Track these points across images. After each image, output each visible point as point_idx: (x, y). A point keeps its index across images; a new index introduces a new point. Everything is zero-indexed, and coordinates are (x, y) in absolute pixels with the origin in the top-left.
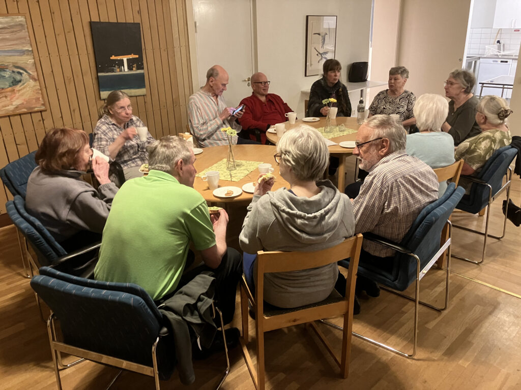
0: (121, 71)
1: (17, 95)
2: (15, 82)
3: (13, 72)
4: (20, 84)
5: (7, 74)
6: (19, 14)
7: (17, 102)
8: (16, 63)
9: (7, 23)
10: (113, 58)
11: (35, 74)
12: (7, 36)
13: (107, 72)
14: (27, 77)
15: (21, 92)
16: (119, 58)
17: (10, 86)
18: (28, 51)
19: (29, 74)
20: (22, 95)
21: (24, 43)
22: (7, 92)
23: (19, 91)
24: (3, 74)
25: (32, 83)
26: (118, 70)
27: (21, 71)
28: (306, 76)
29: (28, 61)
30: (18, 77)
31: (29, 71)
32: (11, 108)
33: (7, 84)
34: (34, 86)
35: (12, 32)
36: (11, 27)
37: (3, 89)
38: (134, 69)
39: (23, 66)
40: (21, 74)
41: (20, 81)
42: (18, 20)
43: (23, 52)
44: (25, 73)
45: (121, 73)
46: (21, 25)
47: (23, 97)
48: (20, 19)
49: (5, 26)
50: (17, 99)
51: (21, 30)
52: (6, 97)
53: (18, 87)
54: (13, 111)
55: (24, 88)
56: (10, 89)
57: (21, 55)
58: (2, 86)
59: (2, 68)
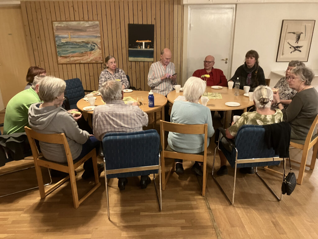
0: (141, 48)
1: (92, 55)
5: (89, 46)
6: (98, 20)
7: (91, 58)
8: (93, 41)
9: (92, 24)
10: (137, 41)
11: (100, 47)
12: (91, 30)
13: (134, 48)
14: (97, 47)
15: (94, 54)
16: (140, 42)
17: (90, 51)
18: (99, 36)
19: (98, 47)
21: (97, 33)
22: (88, 53)
23: (93, 53)
24: (88, 45)
25: (98, 50)
26: (139, 47)
28: (276, 61)
31: (98, 45)
32: (89, 60)
33: (89, 50)
34: (99, 52)
35: (93, 28)
36: (93, 26)
37: (87, 52)
38: (148, 48)
39: (96, 42)
41: (94, 49)
43: (97, 37)
44: (96, 46)
45: (141, 49)
48: (97, 22)
49: (91, 25)
50: (92, 56)
51: (97, 27)
52: (88, 55)
53: (93, 52)
54: (90, 61)
55: (95, 52)
56: (90, 52)
57: (96, 38)
58: (87, 51)
59: (87, 43)
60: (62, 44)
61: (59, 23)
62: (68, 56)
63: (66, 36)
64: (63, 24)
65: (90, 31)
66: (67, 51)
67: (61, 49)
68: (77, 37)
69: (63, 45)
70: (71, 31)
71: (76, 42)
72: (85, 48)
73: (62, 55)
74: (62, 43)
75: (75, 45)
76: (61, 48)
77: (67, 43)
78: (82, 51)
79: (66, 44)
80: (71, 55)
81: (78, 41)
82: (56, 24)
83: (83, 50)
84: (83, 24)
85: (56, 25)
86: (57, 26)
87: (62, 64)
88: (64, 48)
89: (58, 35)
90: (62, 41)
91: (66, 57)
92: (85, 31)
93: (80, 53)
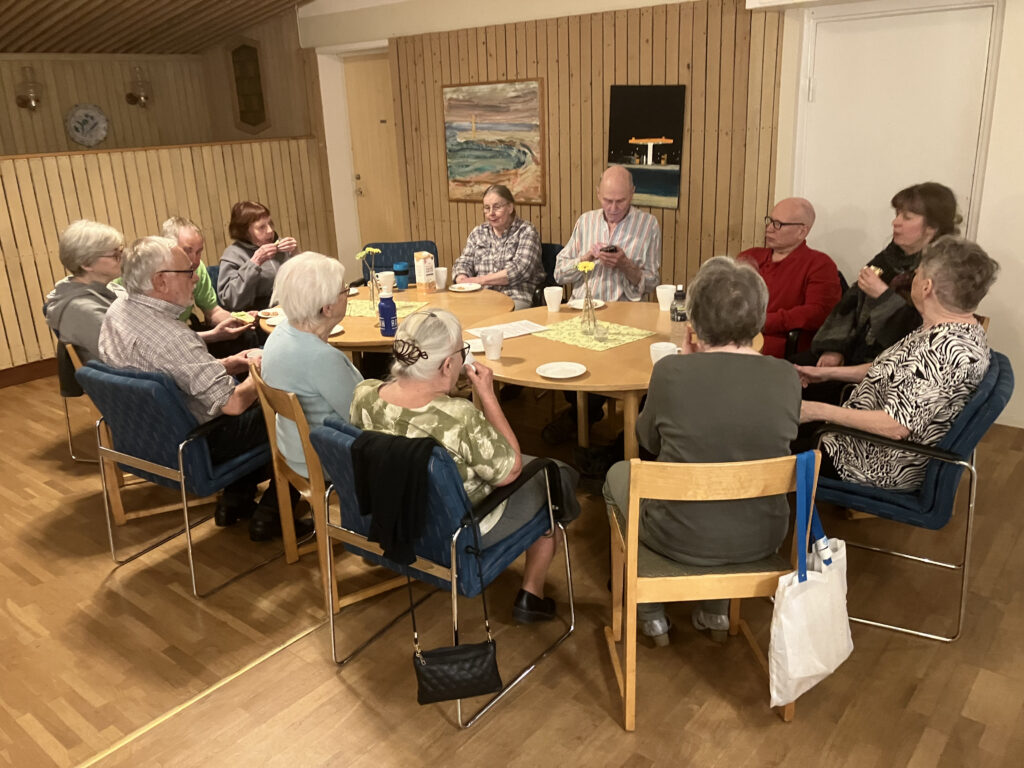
0: (641, 163)
1: (519, 180)
2: (520, 164)
3: (519, 151)
4: (524, 166)
5: (514, 153)
6: (536, 79)
7: (518, 189)
8: (523, 140)
9: (522, 90)
10: (633, 141)
11: (538, 156)
12: (520, 106)
15: (523, 176)
16: (641, 142)
19: (533, 156)
20: (523, 181)
21: (533, 116)
22: (510, 174)
23: (521, 175)
25: (534, 166)
26: (638, 161)
27: (527, 151)
29: (533, 137)
30: (522, 158)
31: (534, 153)
33: (512, 164)
34: (535, 171)
35: (525, 101)
36: (525, 95)
38: (663, 162)
39: (528, 144)
40: (525, 153)
42: (532, 86)
46: (534, 92)
47: (523, 184)
48: (534, 85)
49: (520, 94)
50: (519, 184)
51: (532, 99)
52: (509, 180)
53: (521, 171)
55: (526, 172)
56: (513, 171)
57: (529, 131)
58: (508, 167)
59: (510, 145)
60: (459, 148)
61: (454, 92)
62: (468, 179)
63: (465, 124)
64: (462, 92)
65: (516, 110)
66: (467, 166)
67: (455, 161)
68: (488, 129)
69: (458, 150)
70: (476, 112)
71: (487, 142)
72: (503, 160)
73: (458, 178)
74: (459, 144)
75: (484, 150)
76: (455, 158)
77: (468, 145)
78: (499, 167)
79: (465, 146)
80: (473, 177)
81: (490, 140)
82: (449, 93)
83: (499, 164)
84: (503, 90)
85: (448, 96)
86: (451, 99)
87: (458, 201)
88: (462, 157)
89: (451, 122)
90: (459, 140)
91: (465, 183)
92: (506, 110)
93: (493, 173)
